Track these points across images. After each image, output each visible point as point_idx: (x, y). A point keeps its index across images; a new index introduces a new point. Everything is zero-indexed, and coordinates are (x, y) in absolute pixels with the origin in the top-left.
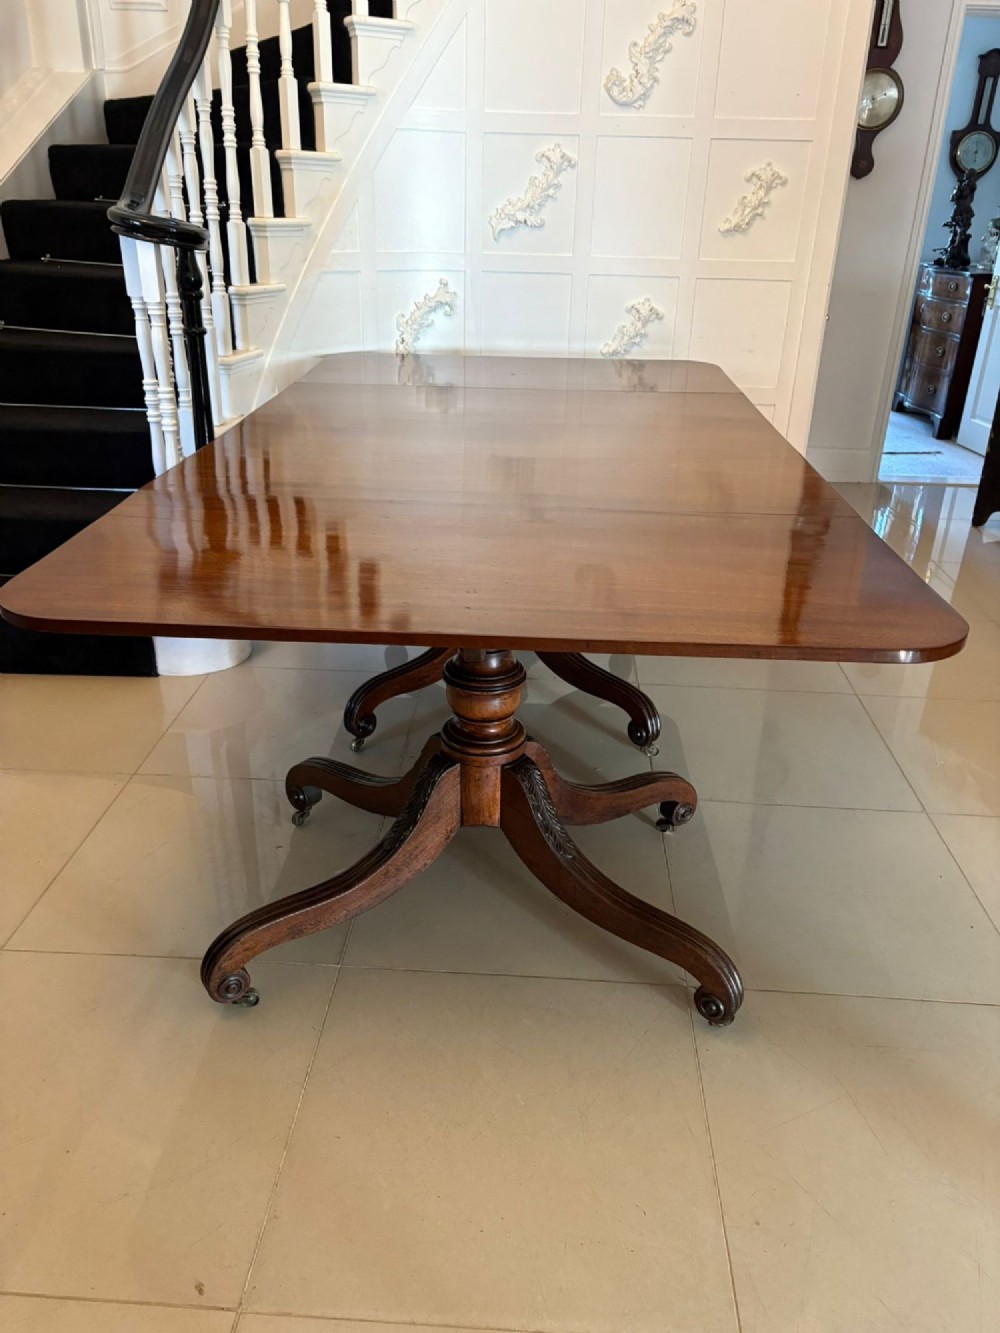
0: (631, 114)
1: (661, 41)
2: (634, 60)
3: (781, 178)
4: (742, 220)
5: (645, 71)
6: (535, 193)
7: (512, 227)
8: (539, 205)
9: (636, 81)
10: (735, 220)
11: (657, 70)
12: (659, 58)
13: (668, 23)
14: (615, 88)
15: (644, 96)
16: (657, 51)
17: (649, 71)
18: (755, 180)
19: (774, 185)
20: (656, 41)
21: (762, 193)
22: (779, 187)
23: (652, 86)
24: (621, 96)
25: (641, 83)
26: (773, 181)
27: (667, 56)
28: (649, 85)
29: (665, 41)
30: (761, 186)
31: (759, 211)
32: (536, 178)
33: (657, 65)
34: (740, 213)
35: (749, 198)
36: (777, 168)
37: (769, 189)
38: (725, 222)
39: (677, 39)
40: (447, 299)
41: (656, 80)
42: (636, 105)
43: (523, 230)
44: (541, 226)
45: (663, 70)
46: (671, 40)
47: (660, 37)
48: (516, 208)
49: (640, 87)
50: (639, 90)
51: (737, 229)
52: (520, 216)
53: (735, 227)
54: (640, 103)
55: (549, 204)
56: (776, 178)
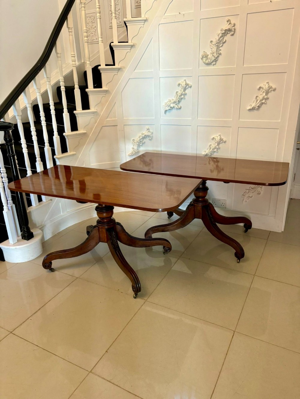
0: (211, 67)
1: (221, 39)
2: (211, 47)
3: (272, 88)
4: (256, 105)
5: (215, 52)
6: (177, 97)
7: (169, 109)
8: (179, 101)
9: (211, 55)
10: (253, 105)
11: (220, 50)
12: (221, 46)
13: (223, 32)
14: (204, 58)
15: (216, 60)
16: (220, 43)
17: (216, 51)
18: (261, 90)
19: (270, 91)
20: (219, 40)
21: (264, 94)
22: (272, 92)
23: (218, 57)
24: (207, 61)
25: (213, 56)
26: (269, 90)
27: (224, 44)
28: (216, 56)
29: (223, 39)
30: (264, 92)
31: (264, 101)
32: (177, 92)
33: (220, 48)
34: (255, 102)
35: (259, 97)
36: (271, 85)
37: (267, 93)
38: (250, 106)
39: (228, 38)
40: (149, 134)
41: (220, 54)
42: (212, 64)
43: (174, 111)
44: (180, 108)
45: (223, 50)
46: (226, 38)
47: (221, 37)
48: (171, 102)
49: (213, 57)
50: (213, 59)
51: (253, 109)
52: (172, 105)
53: (253, 108)
54: (214, 63)
55: (183, 100)
56: (270, 88)
